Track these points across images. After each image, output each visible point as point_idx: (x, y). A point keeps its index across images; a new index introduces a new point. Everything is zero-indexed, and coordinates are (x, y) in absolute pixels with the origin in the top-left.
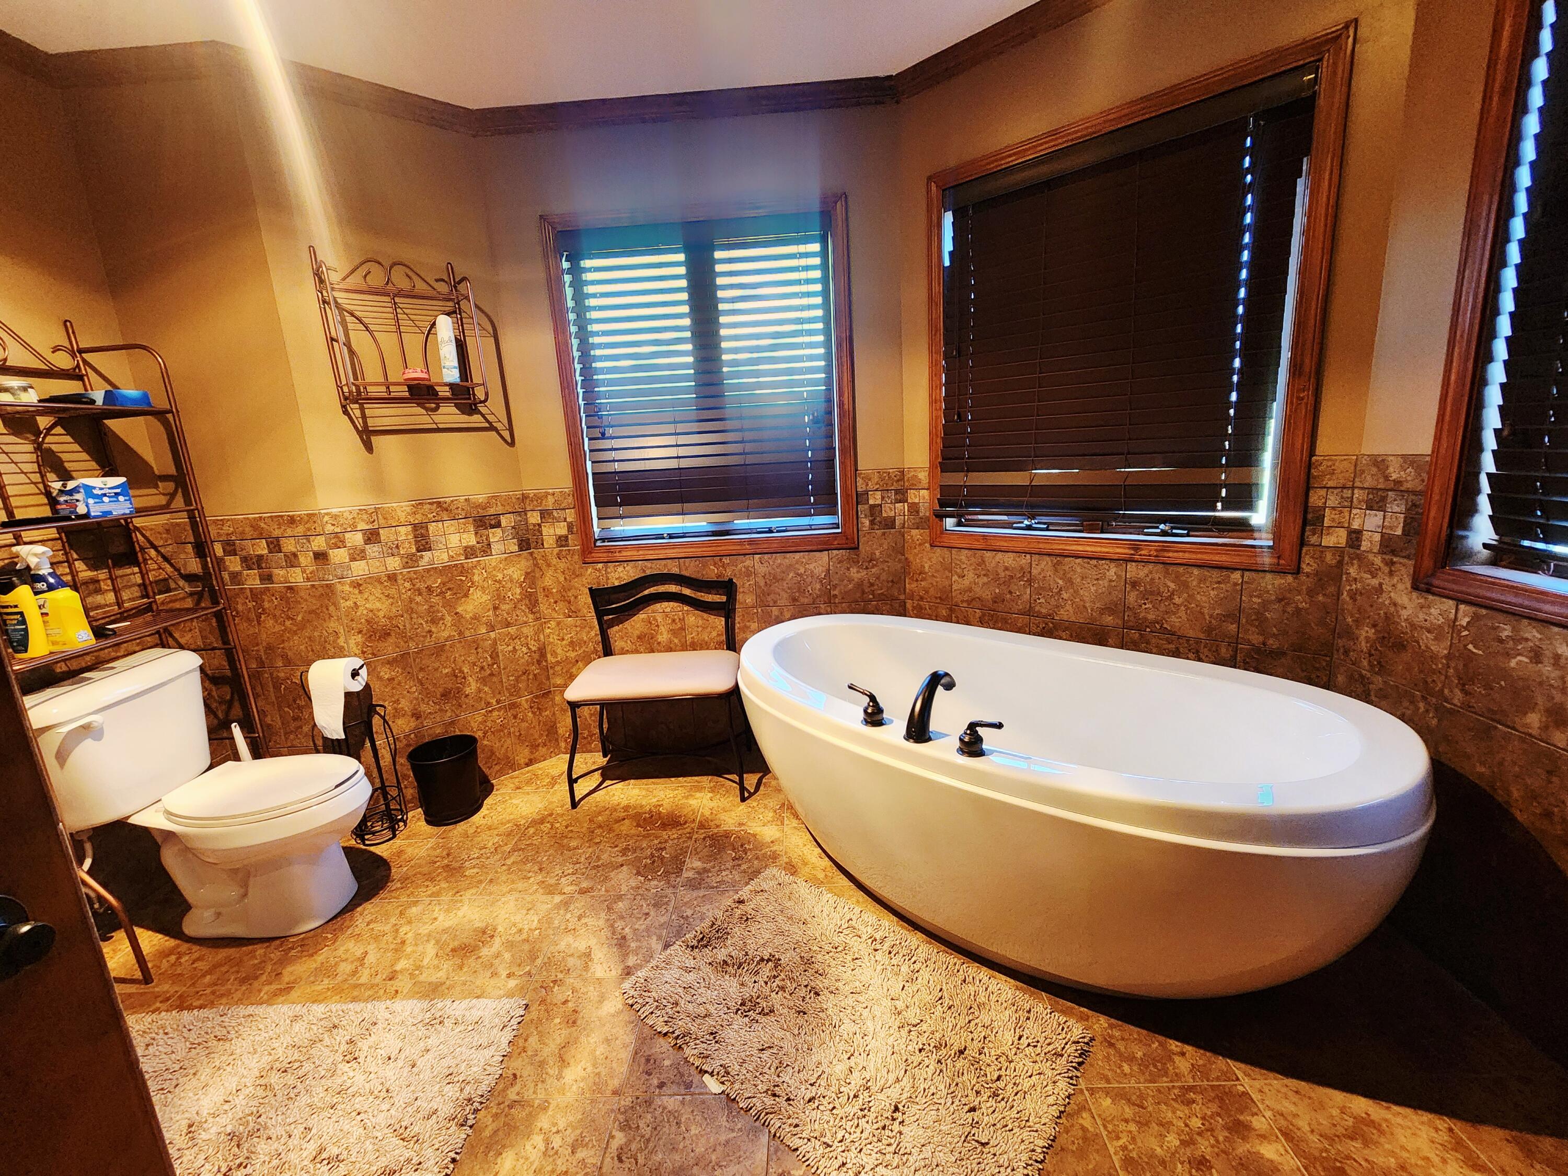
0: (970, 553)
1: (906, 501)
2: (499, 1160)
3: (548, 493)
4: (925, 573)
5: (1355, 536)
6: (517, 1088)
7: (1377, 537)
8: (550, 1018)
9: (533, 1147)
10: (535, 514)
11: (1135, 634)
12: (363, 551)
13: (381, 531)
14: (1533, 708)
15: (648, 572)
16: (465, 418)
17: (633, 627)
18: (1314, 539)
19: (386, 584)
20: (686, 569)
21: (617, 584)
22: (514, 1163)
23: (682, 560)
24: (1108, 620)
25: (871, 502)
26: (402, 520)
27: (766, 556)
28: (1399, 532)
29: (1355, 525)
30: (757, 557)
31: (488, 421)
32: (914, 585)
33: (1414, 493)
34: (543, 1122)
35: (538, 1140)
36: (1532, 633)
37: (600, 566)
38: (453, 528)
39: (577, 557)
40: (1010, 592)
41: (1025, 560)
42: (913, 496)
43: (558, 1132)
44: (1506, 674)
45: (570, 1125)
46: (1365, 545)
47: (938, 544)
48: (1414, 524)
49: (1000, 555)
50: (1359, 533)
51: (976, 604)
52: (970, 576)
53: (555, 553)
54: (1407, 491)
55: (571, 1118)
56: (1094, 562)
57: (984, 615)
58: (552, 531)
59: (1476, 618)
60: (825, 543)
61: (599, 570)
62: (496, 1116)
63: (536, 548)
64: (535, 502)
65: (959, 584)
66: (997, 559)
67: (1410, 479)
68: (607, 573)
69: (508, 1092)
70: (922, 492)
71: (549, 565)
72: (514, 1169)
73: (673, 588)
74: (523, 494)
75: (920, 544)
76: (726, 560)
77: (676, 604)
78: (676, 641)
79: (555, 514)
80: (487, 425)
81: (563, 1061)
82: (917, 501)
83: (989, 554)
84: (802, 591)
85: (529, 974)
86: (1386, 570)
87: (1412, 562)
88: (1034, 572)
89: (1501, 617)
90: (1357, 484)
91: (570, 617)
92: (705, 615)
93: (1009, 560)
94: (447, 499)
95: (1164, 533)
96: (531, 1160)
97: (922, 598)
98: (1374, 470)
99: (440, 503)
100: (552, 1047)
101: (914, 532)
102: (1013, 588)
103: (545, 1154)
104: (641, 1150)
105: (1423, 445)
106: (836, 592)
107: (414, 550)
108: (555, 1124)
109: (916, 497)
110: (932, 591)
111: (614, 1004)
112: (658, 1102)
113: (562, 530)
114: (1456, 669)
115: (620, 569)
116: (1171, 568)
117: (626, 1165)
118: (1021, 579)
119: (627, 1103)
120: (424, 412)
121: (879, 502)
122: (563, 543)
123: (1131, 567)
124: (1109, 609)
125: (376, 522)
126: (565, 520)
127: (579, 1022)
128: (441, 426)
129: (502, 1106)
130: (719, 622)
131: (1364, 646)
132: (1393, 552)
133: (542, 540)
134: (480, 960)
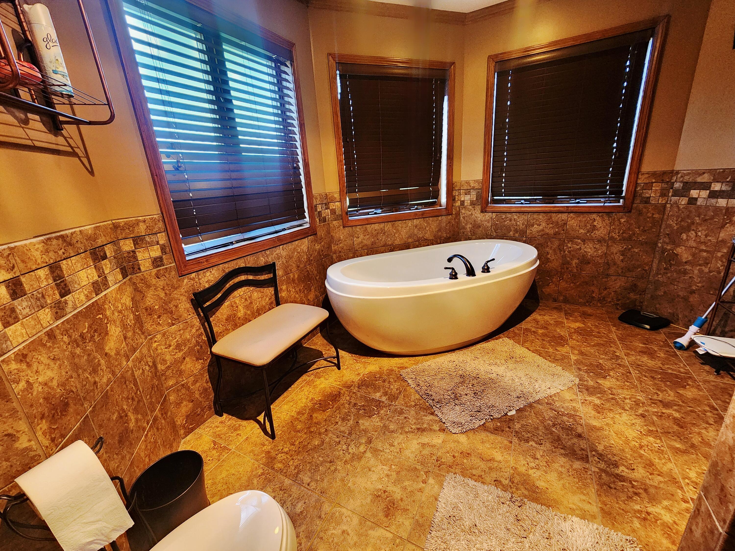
0: (361, 227)
1: (329, 208)
2: (541, 487)
3: (139, 221)
4: (341, 240)
5: (463, 203)
6: (503, 480)
7: (469, 201)
8: (463, 464)
9: (534, 474)
10: (127, 242)
11: (417, 243)
12: (13, 310)
13: (23, 279)
14: (511, 231)
15: (227, 271)
16: (51, 138)
17: (222, 314)
18: (454, 205)
19: (48, 344)
20: (249, 263)
21: (207, 286)
22: (542, 481)
23: (245, 258)
24: (410, 240)
25: (318, 210)
26: (39, 261)
27: (285, 246)
28: (475, 199)
29: (462, 199)
30: (281, 247)
31: (70, 146)
32: (336, 247)
33: (478, 189)
34: (522, 469)
35: (531, 472)
36: (509, 216)
37: (193, 275)
38: (79, 265)
39: (173, 273)
40: (378, 239)
41: (382, 225)
42: (332, 206)
43: (528, 464)
44: (505, 226)
45: (524, 459)
46: (466, 204)
47: (347, 225)
48: (479, 197)
49: (373, 225)
50: (464, 201)
51: (365, 248)
52: (361, 236)
53: (153, 274)
54: (476, 189)
55: (522, 459)
56: (404, 221)
57: (368, 251)
58: (146, 255)
59: (497, 215)
60: (305, 234)
61: (193, 279)
62: (517, 489)
63: (133, 273)
64: (127, 231)
65: (357, 241)
66: (372, 227)
67: (477, 186)
68: (199, 279)
69: (504, 484)
70: (336, 203)
71: (149, 287)
72: (545, 482)
73: (243, 278)
74: (113, 224)
75: (338, 227)
76: (268, 252)
77: (246, 288)
78: (249, 312)
79: (147, 239)
80: (69, 149)
81: (492, 460)
82: (334, 208)
83: (369, 226)
84: (300, 261)
85: (426, 473)
86: (473, 209)
87: (480, 206)
88: (386, 229)
89: (502, 214)
90: (462, 188)
91: (173, 324)
92: (262, 289)
93: (376, 226)
94: (67, 232)
95: (417, 209)
96: (541, 474)
97: (340, 252)
98: (466, 184)
99: (62, 237)
100: (482, 465)
101: (334, 222)
102: (379, 237)
103: (538, 469)
104: (537, 438)
105: (479, 176)
106: (312, 258)
107: (58, 296)
108: (524, 465)
109: (334, 206)
110: (345, 248)
111: (463, 438)
112: (517, 430)
113: (156, 252)
114: (493, 228)
115: (208, 274)
116: (425, 219)
117: (544, 443)
118: (381, 233)
119: (516, 439)
120: (15, 122)
121: (320, 210)
122: (159, 263)
123: (415, 221)
124: (410, 237)
125: (16, 269)
126: (158, 243)
127: (468, 452)
128: (37, 144)
129: (512, 486)
130: (270, 291)
131: (468, 230)
132: (474, 205)
133: (139, 265)
134: (405, 498)
